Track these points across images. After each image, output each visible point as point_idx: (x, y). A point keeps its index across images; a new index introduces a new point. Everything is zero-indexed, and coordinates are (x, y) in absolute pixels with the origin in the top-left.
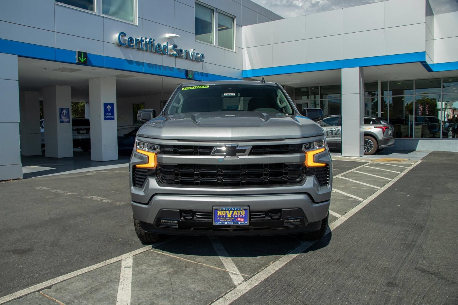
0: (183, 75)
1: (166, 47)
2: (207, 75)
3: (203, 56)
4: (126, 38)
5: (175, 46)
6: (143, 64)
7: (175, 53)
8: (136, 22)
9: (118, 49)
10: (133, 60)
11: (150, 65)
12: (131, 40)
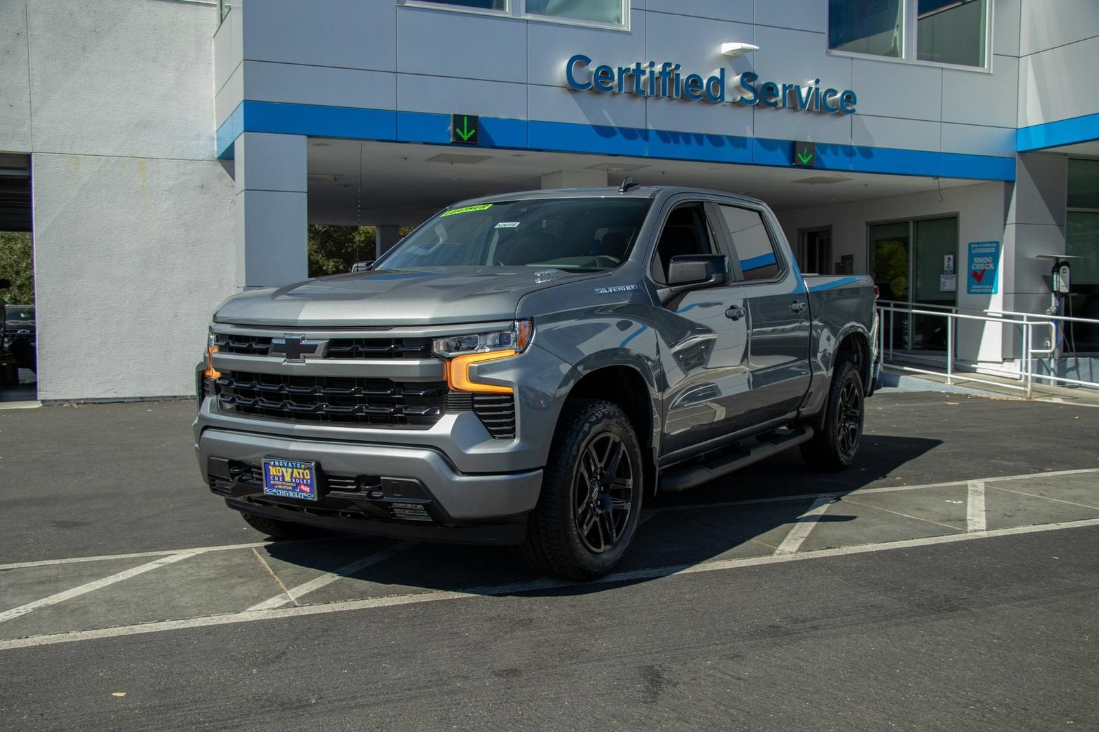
0: (781, 156)
1: (719, 83)
2: (867, 152)
3: (850, 97)
4: (592, 68)
5: (748, 77)
6: (645, 134)
7: (749, 96)
8: (626, 24)
9: (570, 99)
10: (613, 125)
11: (668, 137)
12: (605, 72)
